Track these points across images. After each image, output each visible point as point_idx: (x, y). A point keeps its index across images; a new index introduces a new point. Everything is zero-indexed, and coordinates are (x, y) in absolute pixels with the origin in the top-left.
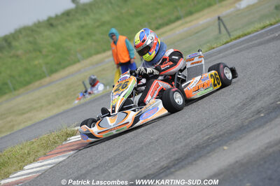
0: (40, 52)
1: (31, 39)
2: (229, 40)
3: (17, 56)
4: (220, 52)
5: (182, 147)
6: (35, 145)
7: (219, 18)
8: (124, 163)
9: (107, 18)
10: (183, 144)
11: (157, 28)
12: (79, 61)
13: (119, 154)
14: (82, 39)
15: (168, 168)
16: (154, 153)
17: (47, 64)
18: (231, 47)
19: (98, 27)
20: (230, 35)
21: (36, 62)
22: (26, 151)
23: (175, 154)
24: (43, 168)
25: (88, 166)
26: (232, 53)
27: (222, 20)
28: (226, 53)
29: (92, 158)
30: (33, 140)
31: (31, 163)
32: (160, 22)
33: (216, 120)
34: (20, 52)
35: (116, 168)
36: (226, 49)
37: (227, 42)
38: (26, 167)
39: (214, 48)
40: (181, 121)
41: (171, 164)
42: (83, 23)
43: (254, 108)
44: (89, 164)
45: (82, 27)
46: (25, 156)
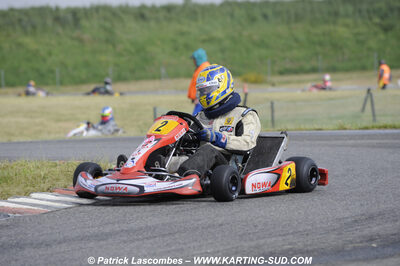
0: (114, 46)
1: (108, 24)
2: (370, 125)
3: (81, 41)
4: (352, 137)
6: (58, 169)
7: (369, 90)
8: (166, 239)
9: (219, 34)
11: (281, 73)
12: (160, 78)
13: (163, 224)
14: (176, 49)
16: (210, 241)
17: (116, 65)
18: (370, 137)
19: (204, 41)
20: (374, 120)
21: (103, 58)
22: (42, 173)
24: (57, 204)
25: (116, 225)
26: (368, 146)
27: (371, 95)
28: (359, 142)
29: (125, 216)
30: (57, 162)
31: (43, 191)
32: (289, 66)
33: (310, 227)
34: (86, 36)
35: (151, 241)
36: (362, 137)
37: (366, 128)
38: (34, 195)
39: (345, 129)
40: (262, 212)
42: (185, 28)
43: (366, 232)
44: (118, 222)
45: (182, 34)
46: (39, 179)
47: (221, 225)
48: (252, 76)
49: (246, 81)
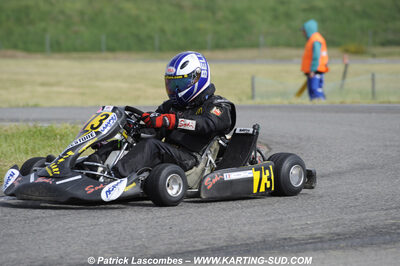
0: (214, 13)
3: (181, 7)
5: (351, 220)
8: (265, 208)
9: (319, 3)
10: (355, 217)
12: (258, 46)
14: (276, 18)
15: (321, 240)
17: (216, 33)
19: (305, 10)
21: (202, 25)
23: (337, 226)
32: (391, 37)
34: (186, 3)
41: (328, 237)
47: (321, 197)
48: (352, 47)
49: (347, 51)
